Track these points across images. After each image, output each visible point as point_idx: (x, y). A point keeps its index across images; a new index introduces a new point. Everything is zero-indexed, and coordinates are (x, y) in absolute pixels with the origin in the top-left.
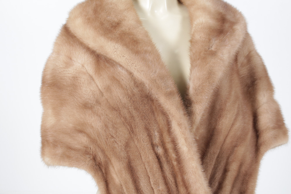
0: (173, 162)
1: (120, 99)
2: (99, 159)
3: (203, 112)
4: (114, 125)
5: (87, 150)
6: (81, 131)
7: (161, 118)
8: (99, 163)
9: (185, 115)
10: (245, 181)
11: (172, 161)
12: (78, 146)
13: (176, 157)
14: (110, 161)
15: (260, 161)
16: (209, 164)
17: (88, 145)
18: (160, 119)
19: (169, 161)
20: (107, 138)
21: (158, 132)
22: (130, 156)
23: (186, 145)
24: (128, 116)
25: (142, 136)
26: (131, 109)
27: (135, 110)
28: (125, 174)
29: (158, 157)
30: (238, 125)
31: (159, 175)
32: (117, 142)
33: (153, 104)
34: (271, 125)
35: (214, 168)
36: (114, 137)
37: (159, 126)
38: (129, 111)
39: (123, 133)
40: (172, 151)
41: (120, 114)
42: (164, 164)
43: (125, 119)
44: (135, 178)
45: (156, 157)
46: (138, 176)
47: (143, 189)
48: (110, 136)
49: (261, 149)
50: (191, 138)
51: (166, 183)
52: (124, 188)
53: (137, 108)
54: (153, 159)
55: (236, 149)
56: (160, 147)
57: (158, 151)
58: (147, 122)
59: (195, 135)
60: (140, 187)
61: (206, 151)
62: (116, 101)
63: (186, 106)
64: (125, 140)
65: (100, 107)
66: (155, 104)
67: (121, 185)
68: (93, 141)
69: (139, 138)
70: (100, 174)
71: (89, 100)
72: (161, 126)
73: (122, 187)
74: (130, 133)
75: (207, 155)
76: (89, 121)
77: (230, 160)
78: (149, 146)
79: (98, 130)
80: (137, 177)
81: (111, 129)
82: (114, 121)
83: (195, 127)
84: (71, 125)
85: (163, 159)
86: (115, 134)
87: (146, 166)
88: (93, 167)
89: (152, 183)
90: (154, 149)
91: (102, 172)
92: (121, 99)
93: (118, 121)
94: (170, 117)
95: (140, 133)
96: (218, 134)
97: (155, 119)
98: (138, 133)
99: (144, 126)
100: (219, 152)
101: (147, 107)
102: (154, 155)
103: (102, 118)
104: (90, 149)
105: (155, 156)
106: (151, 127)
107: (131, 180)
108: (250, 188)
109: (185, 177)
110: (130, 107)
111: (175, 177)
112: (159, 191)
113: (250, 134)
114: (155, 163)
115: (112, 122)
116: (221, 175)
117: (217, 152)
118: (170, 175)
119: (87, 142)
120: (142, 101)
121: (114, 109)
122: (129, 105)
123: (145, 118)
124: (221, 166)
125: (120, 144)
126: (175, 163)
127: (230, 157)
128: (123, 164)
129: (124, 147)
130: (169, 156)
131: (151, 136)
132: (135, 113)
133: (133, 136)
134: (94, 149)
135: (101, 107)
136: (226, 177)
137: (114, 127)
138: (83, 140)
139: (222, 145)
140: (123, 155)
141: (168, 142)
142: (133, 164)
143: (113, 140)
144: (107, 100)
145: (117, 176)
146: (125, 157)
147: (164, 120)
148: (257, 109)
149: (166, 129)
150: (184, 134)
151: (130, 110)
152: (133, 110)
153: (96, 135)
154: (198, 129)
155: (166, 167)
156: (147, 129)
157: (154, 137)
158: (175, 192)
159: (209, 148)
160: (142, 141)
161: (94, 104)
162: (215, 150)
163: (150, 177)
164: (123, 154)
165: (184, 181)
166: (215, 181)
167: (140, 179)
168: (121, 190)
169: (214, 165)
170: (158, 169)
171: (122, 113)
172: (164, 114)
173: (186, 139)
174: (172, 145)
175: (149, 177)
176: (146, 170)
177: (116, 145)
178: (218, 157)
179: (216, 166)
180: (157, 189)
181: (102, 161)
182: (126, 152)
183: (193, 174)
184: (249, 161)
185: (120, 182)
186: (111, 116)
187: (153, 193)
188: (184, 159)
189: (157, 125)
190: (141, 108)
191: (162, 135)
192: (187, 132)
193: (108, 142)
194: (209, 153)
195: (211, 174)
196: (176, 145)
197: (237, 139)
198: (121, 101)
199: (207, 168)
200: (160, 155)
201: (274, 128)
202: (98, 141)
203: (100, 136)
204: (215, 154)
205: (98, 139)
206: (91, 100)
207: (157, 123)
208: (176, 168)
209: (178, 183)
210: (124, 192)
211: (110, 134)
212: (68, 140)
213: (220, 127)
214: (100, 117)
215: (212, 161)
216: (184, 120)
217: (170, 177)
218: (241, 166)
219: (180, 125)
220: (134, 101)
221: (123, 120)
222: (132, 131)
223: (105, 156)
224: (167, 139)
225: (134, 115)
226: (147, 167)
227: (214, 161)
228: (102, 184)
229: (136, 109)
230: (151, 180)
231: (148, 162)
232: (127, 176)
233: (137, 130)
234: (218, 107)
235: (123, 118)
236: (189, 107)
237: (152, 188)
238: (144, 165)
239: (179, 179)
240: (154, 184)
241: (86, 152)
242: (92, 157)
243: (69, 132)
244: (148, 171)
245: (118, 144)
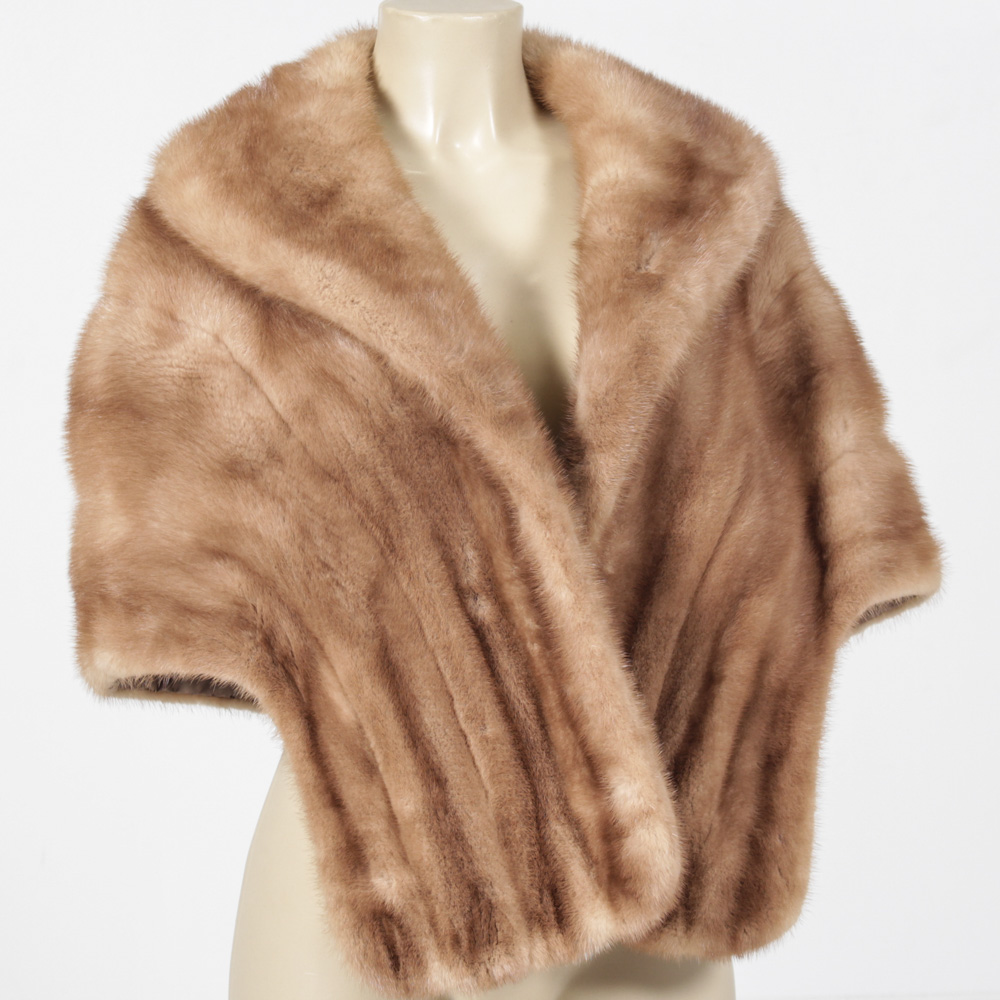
0: (529, 645)
1: (346, 441)
2: (283, 643)
3: (624, 479)
4: (331, 526)
5: (243, 614)
6: (220, 554)
7: (483, 501)
8: (286, 657)
9: (561, 485)
10: (781, 716)
11: (524, 641)
12: (211, 602)
13: (537, 626)
14: (321, 648)
15: (833, 651)
16: (655, 657)
17: (246, 596)
18: (482, 504)
19: (516, 645)
20: (308, 573)
21: (475, 548)
22: (387, 627)
23: (568, 582)
24: (374, 497)
25: (424, 561)
26: (384, 475)
27: (398, 476)
28: (370, 687)
29: (478, 631)
30: (749, 521)
31: (483, 687)
32: (343, 584)
33: (458, 455)
34: (870, 526)
35: (672, 672)
36: (333, 565)
37: (477, 527)
38: (379, 481)
39: (360, 553)
40: (522, 607)
41: (348, 489)
42: (500, 655)
43: (367, 506)
44: (403, 699)
45: (471, 631)
46: (416, 693)
47: (431, 735)
48: (318, 565)
49: (835, 610)
50: (584, 562)
51: (508, 714)
52: (369, 734)
53: (403, 470)
54: (463, 636)
55: (743, 603)
56: (484, 597)
57: (477, 610)
58: (439, 516)
59: (600, 555)
60: (423, 729)
61: (642, 613)
62: (335, 449)
63: (568, 460)
64: (366, 576)
65: (281, 473)
66: (462, 455)
67: (360, 727)
68: (264, 583)
69: (412, 568)
70: (288, 691)
71: (243, 449)
72: (484, 526)
73: (364, 733)
74: (382, 552)
75: (647, 627)
76: (245, 520)
77: (726, 642)
78: (448, 593)
79: (278, 546)
80: (413, 696)
81: (320, 542)
82: (328, 515)
83: (598, 529)
84: (186, 536)
85: (496, 638)
86: (335, 558)
87: (439, 659)
88: (264, 669)
89: (461, 715)
90: (463, 605)
91: (296, 686)
92: (349, 441)
93: (344, 513)
94: (513, 494)
95: (416, 553)
96: (678, 555)
97: (465, 507)
98: (410, 551)
99: (430, 531)
100: (688, 617)
101: (437, 467)
102: (463, 622)
103: (290, 505)
104: (251, 609)
105: (469, 628)
106: (451, 534)
107: (391, 706)
108: (798, 739)
109: (570, 691)
110: (380, 469)
111: (535, 694)
112: (485, 743)
113: (796, 556)
114: (470, 649)
115: (324, 518)
116: (695, 694)
117: (677, 615)
118: (519, 689)
119: (244, 586)
120: (420, 448)
121: (328, 475)
122: (378, 460)
123: (430, 501)
124: (694, 665)
125: (351, 589)
126: (535, 648)
127: (726, 632)
128: (363, 654)
129: (365, 599)
130: (514, 625)
131: (452, 561)
132: (395, 486)
133: (393, 563)
134: (266, 610)
135: (284, 472)
136: (712, 702)
137: (329, 534)
138: (231, 580)
139: (697, 592)
140: (363, 626)
141: (511, 581)
142: (397, 655)
143: (328, 576)
144: (305, 449)
145: (345, 695)
146: (371, 633)
147: (493, 508)
148: (820, 473)
149: (503, 537)
150: (560, 546)
151: (380, 477)
152: (391, 477)
153: (271, 561)
154: (607, 535)
155: (506, 663)
156: (440, 540)
157: (462, 565)
158: (539, 745)
159: (651, 604)
160: (422, 578)
161: (260, 461)
162: (671, 610)
163: (455, 697)
164: (363, 622)
165: (565, 703)
166: (677, 714)
167: (423, 702)
168: (358, 742)
169: (672, 660)
170: (478, 671)
171: (354, 487)
172: (494, 486)
173: (566, 565)
174: (523, 587)
175: (451, 696)
176: (441, 674)
177: (339, 594)
178: (683, 633)
179: (679, 663)
180: (479, 736)
181: (293, 650)
182: (372, 616)
183: (594, 675)
184: (794, 646)
185: (356, 715)
186: (317, 498)
187: (465, 747)
188: (562, 630)
189: (472, 526)
190: (418, 469)
191: (491, 558)
192: (568, 540)
193: (310, 586)
194: (652, 620)
195: (662, 692)
196: (537, 584)
197: (747, 572)
198: (349, 449)
199: (647, 670)
200: (486, 623)
201: (881, 537)
202: (280, 581)
203: (285, 567)
204: (671, 622)
205: (278, 575)
206: (249, 451)
207: (472, 518)
208: (540, 665)
209: (547, 714)
210: (370, 750)
211: (318, 558)
212: (179, 585)
213: (684, 529)
214: (282, 502)
215: (665, 648)
216: (560, 505)
217: (520, 698)
218: (763, 663)
219: (544, 518)
220: (392, 449)
221: (360, 510)
222: (389, 548)
223: (305, 631)
224: (507, 570)
225: (395, 495)
226: (442, 664)
227: (671, 646)
228: (296, 726)
229: (401, 472)
230: (457, 706)
231: (447, 648)
232: (376, 695)
233: (407, 541)
234: (676, 464)
235: (360, 502)
236: (577, 463)
237: (461, 730)
238: (435, 659)
239: (551, 701)
240: (467, 717)
241: (240, 619)
242: (259, 638)
243: (180, 559)
244: (448, 677)
245: (343, 589)
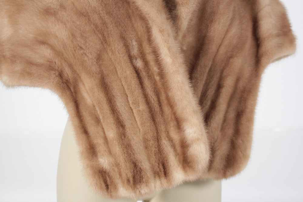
0: (155, 77)
1: (89, 2)
2: (66, 75)
3: (190, 16)
4: (83, 33)
5: (51, 65)
6: (43, 43)
7: (139, 24)
8: (67, 81)
9: (168, 19)
10: (243, 99)
11: (154, 75)
12: (40, 61)
13: (158, 70)
14: (80, 77)
15: (261, 75)
16: (200, 79)
17: (52, 59)
18: (138, 25)
19: (150, 76)
20: (75, 50)
21: (136, 41)
22: (104, 70)
23: (170, 55)
24: (99, 22)
25: (117, 46)
26: (103, 14)
27: (108, 14)
28: (97, 92)
29: (137, 72)
30: (234, 31)
31: (139, 92)
32: (87, 55)
33: (130, 7)
34: (275, 32)
35: (206, 84)
36: (84, 48)
37: (137, 34)
38: (101, 17)
39: (94, 43)
40: (153, 63)
41: (89, 19)
42: (145, 80)
43: (96, 26)
44: (110, 96)
45: (134, 72)
46: (114, 94)
47: (120, 109)
48: (78, 48)
49: (262, 61)
50: (176, 47)
51: (148, 102)
52: (97, 109)
53: (110, 12)
54: (132, 74)
55: (231, 60)
56: (139, 59)
57: (137, 64)
58: (123, 30)
59: (182, 44)
60: (116, 107)
61: (195, 63)
62: (84, 5)
63: (170, 9)
64: (96, 52)
65: (65, 13)
66: (132, 7)
67: (94, 106)
68: (58, 54)
69: (113, 49)
70: (68, 93)
71: (51, 4)
72: (139, 33)
73: (95, 109)
74: (102, 43)
75: (197, 69)
76: (52, 30)
77: (225, 74)
78: (126, 58)
79: (64, 40)
80: (113, 95)
81: (79, 39)
82: (82, 29)
83: (181, 34)
84: (31, 36)
85: (143, 74)
86: (84, 45)
87: (123, 82)
88: (59, 85)
89: (130, 102)
90: (131, 62)
91: (71, 90)
92: (90, 1)
93: (88, 28)
94: (150, 22)
95: (114, 43)
96: (209, 43)
97: (133, 26)
98: (112, 43)
99: (120, 35)
100: (212, 65)
101: (122, 11)
102: (132, 68)
103: (68, 25)
104: (54, 63)
105: (134, 71)
106: (127, 36)
107: (105, 99)
108: (249, 107)
109: (170, 94)
110: (101, 12)
111: (158, 95)
112: (139, 112)
113: (249, 42)
114: (134, 78)
115: (80, 30)
116: (214, 92)
117: (208, 64)
118: (152, 92)
119: (51, 55)
120: (116, 4)
121: (82, 14)
122: (100, 9)
123: (120, 24)
124: (213, 82)
125: (90, 56)
126: (157, 78)
127: (225, 70)
128: (95, 80)
129: (95, 60)
130: (150, 69)
131: (128, 46)
132: (107, 19)
133: (106, 47)
134: (59, 64)
135: (66, 13)
136: (220, 95)
137: (82, 36)
138: (46, 53)
139: (215, 56)
140: (95, 70)
141: (149, 54)
142: (107, 80)
143: (82, 51)
144: (73, 4)
145: (89, 94)
146: (98, 73)
147: (143, 27)
148: (257, 13)
149: (146, 37)
150: (167, 42)
151: (101, 15)
152: (105, 15)
153: (61, 46)
154: (184, 36)
155: (147, 83)
156: (123, 38)
157: (131, 47)
158: (158, 113)
159: (199, 60)
160: (117, 52)
161: (57, 9)
162: (206, 63)
163: (128, 95)
164: (95, 69)
165: (168, 99)
166: (207, 99)
167: (116, 97)
168: (93, 111)
169: (206, 80)
170: (137, 86)
171: (91, 19)
172: (143, 19)
173: (169, 49)
174: (153, 56)
175: (127, 95)
176: (123, 87)
177: (86, 58)
178: (210, 71)
179: (208, 81)
180: (137, 109)
181: (70, 78)
182: (98, 66)
183: (179, 89)
184: (248, 74)
185: (93, 102)
186: (78, 23)
187: (132, 114)
188: (168, 73)
189: (135, 33)
190: (115, 12)
191: (142, 45)
192: (170, 39)
193: (76, 55)
194: (199, 66)
195: (202, 91)
196: (158, 55)
197: (233, 49)
198: (90, 5)
199: (197, 83)
200: (140, 69)
201: (278, 35)
202: (65, 53)
203: (66, 48)
204: (206, 66)
205: (63, 51)
206: (53, 5)
207: (135, 30)
208: (159, 84)
209: (161, 101)
210: (98, 114)
211: (78, 45)
212: (28, 54)
213: (211, 34)
214: (65, 24)
215: (203, 76)
216: (167, 26)
217: (152, 95)
218: (238, 80)
219: (161, 31)
220: (105, 5)
221: (93, 27)
222: (104, 41)
223: (74, 71)
224: (148, 50)
225: (107, 21)
226: (124, 84)
227: (206, 75)
228: (72, 105)
229: (109, 13)
230: (129, 99)
231: (126, 78)
232: (100, 95)
233: (111, 39)
234: (209, 10)
235: (94, 24)
236: (174, 10)
237: (131, 108)
238: (121, 82)
239: (163, 97)
240: (133, 103)
241: (50, 67)
242: (57, 74)
243: (29, 44)
244: (126, 88)
245: (88, 56)
